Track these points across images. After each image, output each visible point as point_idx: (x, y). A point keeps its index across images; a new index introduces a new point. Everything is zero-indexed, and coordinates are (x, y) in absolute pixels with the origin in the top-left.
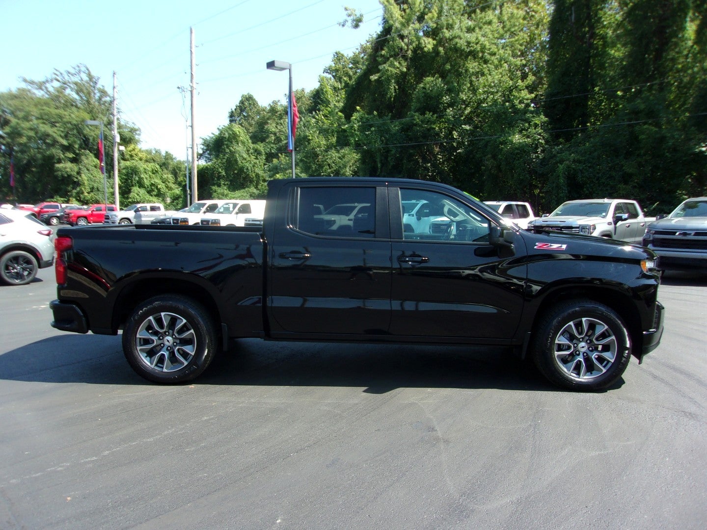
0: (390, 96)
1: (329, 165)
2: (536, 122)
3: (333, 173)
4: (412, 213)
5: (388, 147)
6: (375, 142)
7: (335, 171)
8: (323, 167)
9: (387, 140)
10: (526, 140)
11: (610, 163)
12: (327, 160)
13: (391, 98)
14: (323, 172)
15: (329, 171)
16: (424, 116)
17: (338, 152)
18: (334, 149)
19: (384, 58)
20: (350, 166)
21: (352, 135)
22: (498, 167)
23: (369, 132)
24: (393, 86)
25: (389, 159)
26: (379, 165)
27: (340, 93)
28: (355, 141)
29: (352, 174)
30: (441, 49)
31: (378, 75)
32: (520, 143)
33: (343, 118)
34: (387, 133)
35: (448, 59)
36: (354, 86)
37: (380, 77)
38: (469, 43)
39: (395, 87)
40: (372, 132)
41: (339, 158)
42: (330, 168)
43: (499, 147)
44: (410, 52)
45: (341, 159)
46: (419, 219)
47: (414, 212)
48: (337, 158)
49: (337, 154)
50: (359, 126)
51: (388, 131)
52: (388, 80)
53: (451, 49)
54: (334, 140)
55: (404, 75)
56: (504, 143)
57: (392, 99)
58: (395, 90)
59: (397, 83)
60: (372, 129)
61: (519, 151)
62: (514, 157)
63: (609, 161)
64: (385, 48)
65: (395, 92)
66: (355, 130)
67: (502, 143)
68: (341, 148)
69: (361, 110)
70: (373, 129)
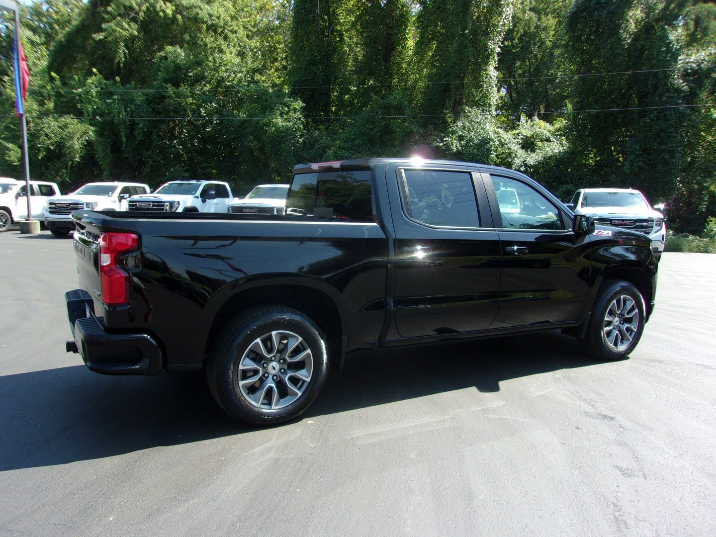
0: (119, 61)
1: (47, 135)
2: (296, 106)
3: (52, 145)
4: (196, 195)
5: (133, 120)
6: (119, 113)
7: (55, 142)
8: (38, 137)
9: (132, 111)
10: (288, 124)
11: (367, 151)
12: (44, 129)
13: (119, 63)
14: (39, 144)
15: (48, 142)
16: (178, 88)
17: (56, 120)
18: (51, 116)
19: (112, 16)
20: (78, 139)
21: (89, 102)
22: (262, 149)
23: (111, 101)
24: (122, 50)
25: (136, 133)
26: (124, 139)
27: (40, 49)
28: (93, 108)
29: (81, 148)
30: (179, 17)
31: (103, 34)
32: (283, 126)
33: (58, 79)
34: (131, 104)
35: (185, 29)
36: (64, 43)
37: (106, 38)
38: (211, 16)
39: (124, 51)
40: (114, 100)
41: (60, 127)
42: (49, 139)
43: (263, 128)
44: (142, 14)
45: (63, 129)
46: (204, 201)
47: (198, 193)
48: (57, 128)
49: (56, 123)
50: (97, 92)
51: (132, 101)
52: (116, 42)
53: (189, 19)
54: (51, 105)
55: (133, 38)
56: (268, 125)
57: (122, 65)
58: (125, 54)
59: (126, 46)
60: (114, 97)
61: (284, 135)
62: (280, 139)
63: (367, 150)
64: (112, 4)
65: (125, 57)
66: (92, 97)
67: (265, 125)
68: (60, 116)
69: (98, 73)
70: (116, 97)
